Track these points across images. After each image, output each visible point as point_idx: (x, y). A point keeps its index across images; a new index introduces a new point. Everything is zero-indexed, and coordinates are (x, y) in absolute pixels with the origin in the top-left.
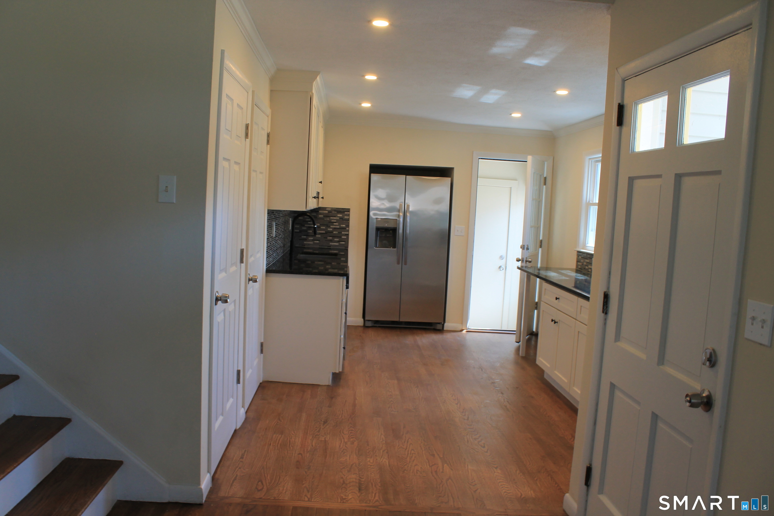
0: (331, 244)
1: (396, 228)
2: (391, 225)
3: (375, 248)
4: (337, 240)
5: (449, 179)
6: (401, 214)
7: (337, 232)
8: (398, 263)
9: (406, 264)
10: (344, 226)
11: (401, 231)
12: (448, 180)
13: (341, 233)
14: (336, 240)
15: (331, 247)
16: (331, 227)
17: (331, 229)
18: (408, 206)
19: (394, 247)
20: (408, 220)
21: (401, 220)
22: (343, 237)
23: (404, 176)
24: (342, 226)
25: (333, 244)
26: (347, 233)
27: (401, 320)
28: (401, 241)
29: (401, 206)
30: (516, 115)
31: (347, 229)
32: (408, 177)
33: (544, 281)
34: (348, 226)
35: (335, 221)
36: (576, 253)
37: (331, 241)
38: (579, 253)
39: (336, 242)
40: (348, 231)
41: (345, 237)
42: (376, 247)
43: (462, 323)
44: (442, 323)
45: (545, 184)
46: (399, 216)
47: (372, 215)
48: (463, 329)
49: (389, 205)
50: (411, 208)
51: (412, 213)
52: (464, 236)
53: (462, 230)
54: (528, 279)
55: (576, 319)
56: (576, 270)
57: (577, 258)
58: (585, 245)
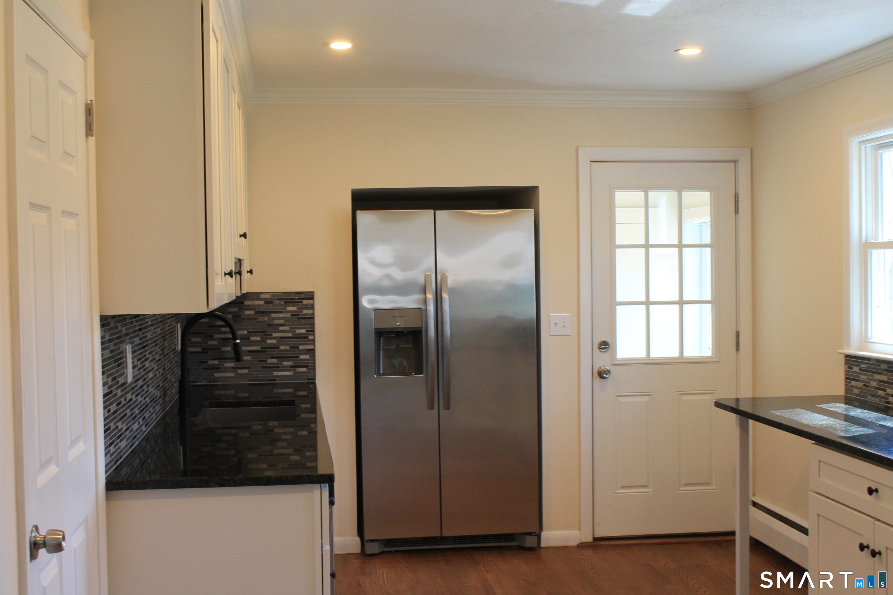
0: (275, 373)
1: (421, 328)
2: (409, 323)
3: (375, 376)
4: (291, 363)
5: (530, 213)
6: (430, 296)
7: (288, 347)
8: (431, 407)
9: (447, 407)
10: (303, 331)
11: (431, 333)
12: (528, 215)
13: (298, 347)
14: (285, 363)
15: (275, 380)
16: (274, 335)
17: (274, 341)
18: (444, 278)
19: (419, 370)
20: (446, 307)
21: (431, 308)
22: (302, 357)
23: (432, 211)
24: (297, 331)
25: (280, 373)
26: (311, 347)
27: (445, 534)
28: (433, 356)
29: (427, 277)
30: (690, 51)
31: (311, 337)
32: (438, 212)
34: (312, 331)
35: (282, 322)
36: (842, 360)
37: (276, 367)
38: (851, 360)
39: (286, 368)
40: (313, 342)
41: (308, 357)
42: (379, 374)
43: (580, 529)
44: (537, 533)
45: (737, 211)
46: (425, 301)
47: (365, 302)
48: (583, 540)
49: (399, 275)
50: (450, 282)
51: (454, 292)
52: (570, 335)
53: (565, 322)
54: (744, 428)
56: (848, 400)
57: (846, 371)
58: (866, 340)
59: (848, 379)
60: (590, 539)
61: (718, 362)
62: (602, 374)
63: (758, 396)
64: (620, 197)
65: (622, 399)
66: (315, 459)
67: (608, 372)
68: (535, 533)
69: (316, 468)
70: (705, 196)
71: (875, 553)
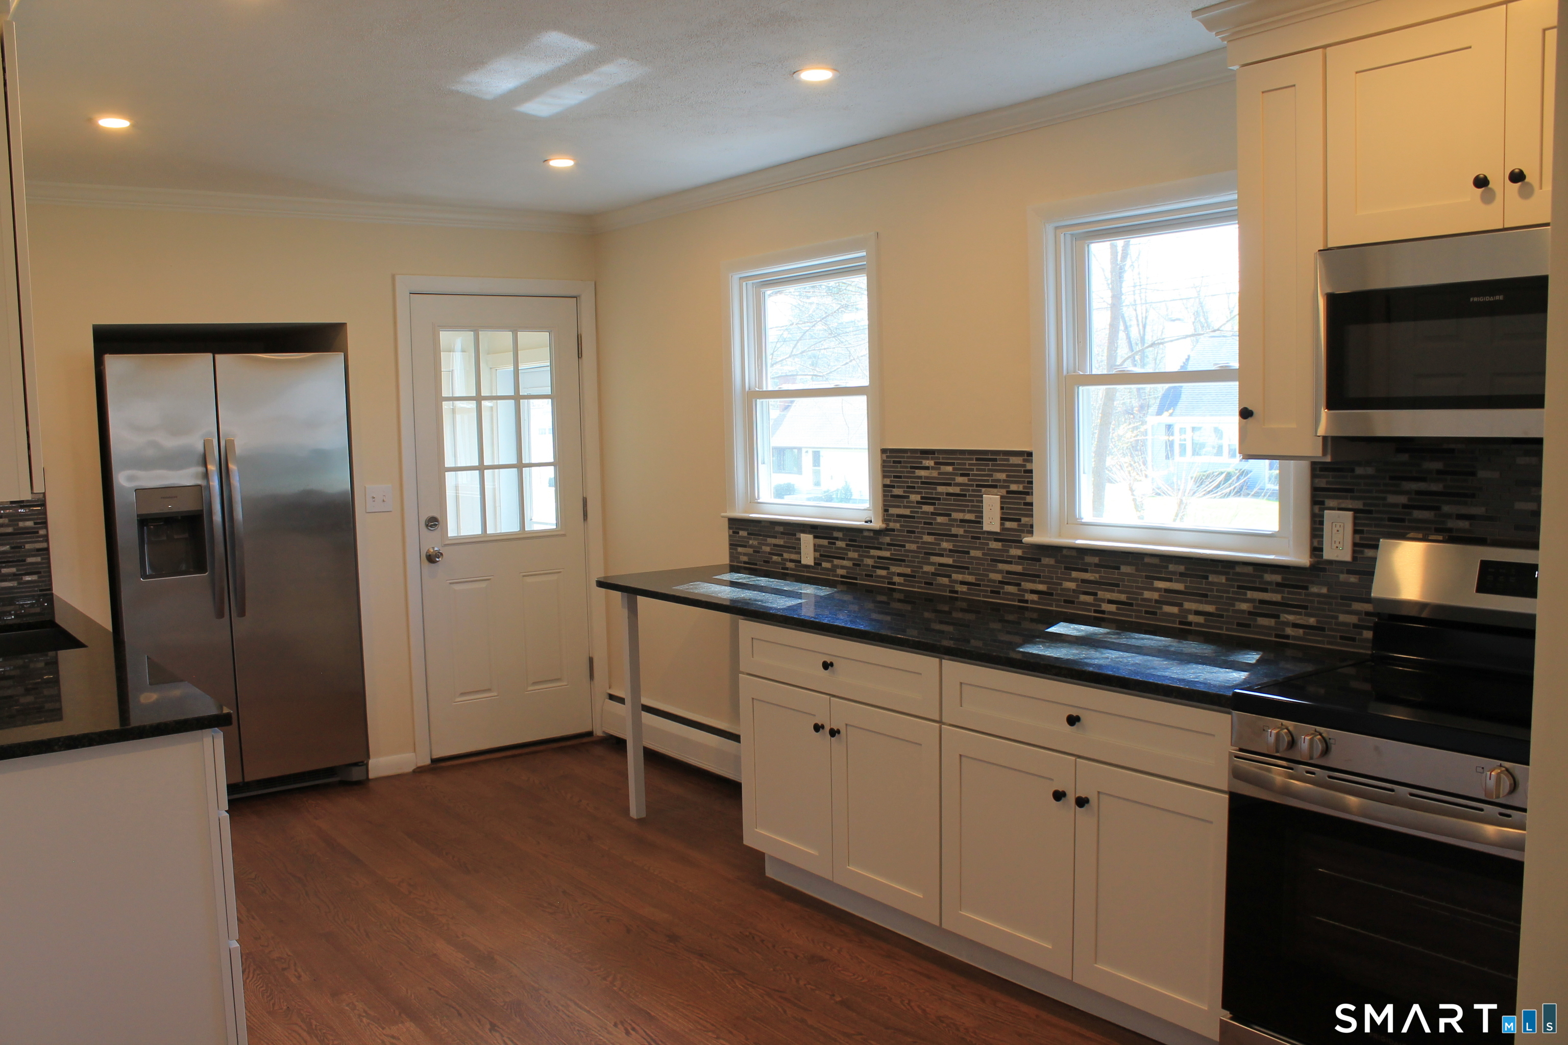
1: (202, 511)
2: (186, 505)
3: (140, 579)
4: (13, 570)
5: (341, 356)
6: (213, 468)
7: (7, 548)
8: (220, 615)
9: (242, 613)
11: (217, 517)
12: (335, 361)
13: (23, 547)
14: (5, 571)
18: (230, 443)
19: (200, 567)
20: (236, 481)
21: (215, 483)
22: (31, 560)
23: (210, 355)
24: (22, 524)
26: (43, 545)
27: (248, 778)
29: (207, 444)
30: (561, 163)
32: (218, 356)
33: (742, 617)
34: (43, 523)
36: (725, 524)
38: (736, 524)
39: (6, 577)
41: (39, 559)
42: (145, 576)
43: (415, 751)
44: (365, 762)
45: (580, 355)
46: (206, 475)
47: (123, 480)
48: (420, 764)
49: (171, 443)
50: (240, 448)
51: (244, 461)
52: (391, 511)
53: (384, 496)
54: (633, 610)
55: (940, 722)
56: (734, 569)
57: (730, 536)
58: (753, 501)
59: (733, 546)
60: (428, 762)
61: (564, 535)
62: (432, 558)
64: (445, 337)
65: (457, 587)
67: (439, 554)
68: (363, 762)
70: (544, 336)
71: (833, 733)
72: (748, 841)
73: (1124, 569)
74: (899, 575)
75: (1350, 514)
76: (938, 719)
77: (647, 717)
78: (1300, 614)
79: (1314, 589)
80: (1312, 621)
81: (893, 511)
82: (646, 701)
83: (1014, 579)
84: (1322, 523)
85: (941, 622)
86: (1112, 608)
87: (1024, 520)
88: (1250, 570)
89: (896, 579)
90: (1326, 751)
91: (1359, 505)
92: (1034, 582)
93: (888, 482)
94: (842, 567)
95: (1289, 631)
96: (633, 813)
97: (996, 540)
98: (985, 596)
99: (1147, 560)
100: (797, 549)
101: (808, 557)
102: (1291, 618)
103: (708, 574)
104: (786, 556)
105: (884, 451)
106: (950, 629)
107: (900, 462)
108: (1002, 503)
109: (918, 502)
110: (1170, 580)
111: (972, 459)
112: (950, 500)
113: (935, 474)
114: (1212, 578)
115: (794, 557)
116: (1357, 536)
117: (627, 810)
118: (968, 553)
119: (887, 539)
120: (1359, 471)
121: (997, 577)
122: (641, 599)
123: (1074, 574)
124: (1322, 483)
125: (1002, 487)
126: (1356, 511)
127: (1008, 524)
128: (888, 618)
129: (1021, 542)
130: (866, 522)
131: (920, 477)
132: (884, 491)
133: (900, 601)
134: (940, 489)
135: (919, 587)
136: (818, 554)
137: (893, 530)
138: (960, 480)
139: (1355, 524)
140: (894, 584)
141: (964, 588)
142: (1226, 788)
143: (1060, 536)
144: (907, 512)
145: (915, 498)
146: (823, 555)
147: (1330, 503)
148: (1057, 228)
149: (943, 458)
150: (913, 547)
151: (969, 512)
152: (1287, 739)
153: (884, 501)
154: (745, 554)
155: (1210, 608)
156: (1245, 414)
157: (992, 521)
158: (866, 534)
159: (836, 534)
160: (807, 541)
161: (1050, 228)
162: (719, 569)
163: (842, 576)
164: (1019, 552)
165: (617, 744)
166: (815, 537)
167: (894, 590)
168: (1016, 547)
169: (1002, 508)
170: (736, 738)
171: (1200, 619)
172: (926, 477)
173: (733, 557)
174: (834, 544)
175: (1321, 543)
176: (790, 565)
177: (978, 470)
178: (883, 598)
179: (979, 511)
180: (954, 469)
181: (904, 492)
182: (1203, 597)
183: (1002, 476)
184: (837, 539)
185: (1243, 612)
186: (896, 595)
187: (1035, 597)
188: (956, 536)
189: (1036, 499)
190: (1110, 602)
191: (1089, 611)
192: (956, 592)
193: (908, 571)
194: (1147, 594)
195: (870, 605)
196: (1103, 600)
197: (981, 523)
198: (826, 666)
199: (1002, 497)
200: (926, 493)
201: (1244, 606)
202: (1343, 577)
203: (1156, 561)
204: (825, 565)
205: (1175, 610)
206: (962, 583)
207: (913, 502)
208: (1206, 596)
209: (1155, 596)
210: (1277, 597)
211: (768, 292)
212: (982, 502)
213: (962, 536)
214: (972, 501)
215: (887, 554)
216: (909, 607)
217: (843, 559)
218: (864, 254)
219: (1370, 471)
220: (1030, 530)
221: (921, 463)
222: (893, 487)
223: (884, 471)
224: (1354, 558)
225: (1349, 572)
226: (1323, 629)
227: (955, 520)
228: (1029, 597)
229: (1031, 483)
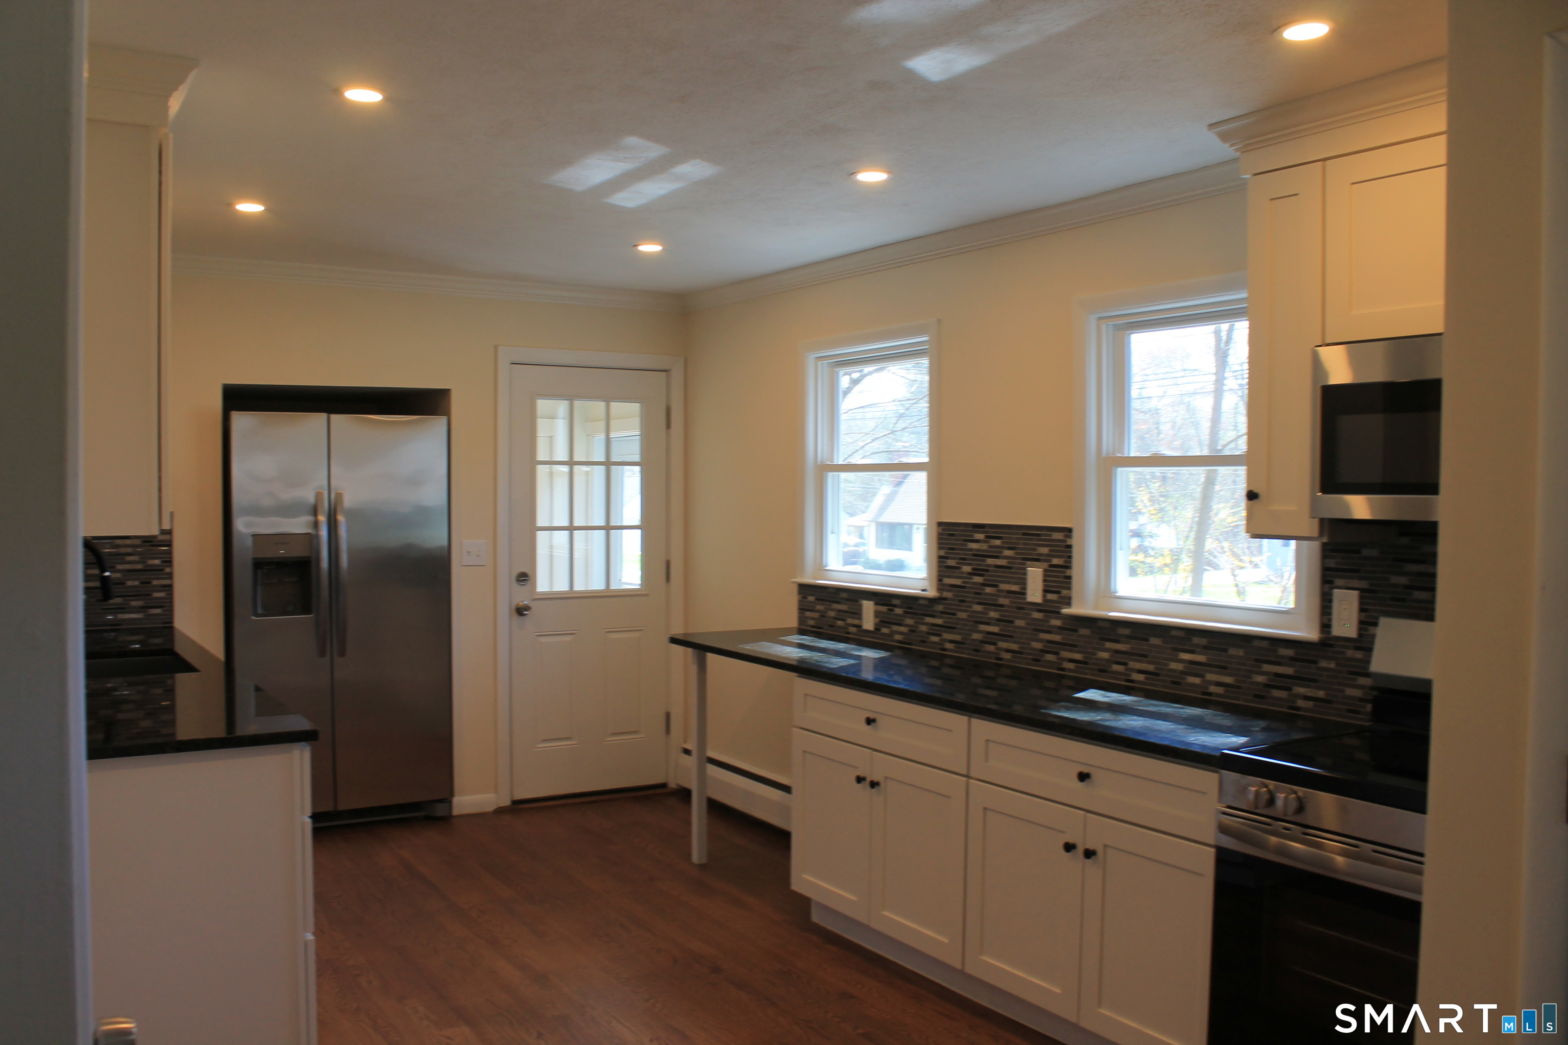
0: (120, 616)
1: (311, 557)
2: (297, 551)
3: (253, 618)
4: (140, 603)
5: (443, 420)
6: (322, 518)
7: (137, 583)
8: (322, 654)
9: (342, 653)
11: (325, 564)
12: (438, 424)
13: (150, 583)
14: (134, 603)
15: (119, 625)
17: (118, 575)
18: (339, 496)
19: (306, 608)
20: (343, 532)
21: (324, 533)
22: (156, 595)
23: (324, 416)
24: (150, 562)
26: (167, 582)
27: (341, 807)
28: (325, 593)
29: (318, 495)
30: (650, 248)
31: (167, 570)
32: (334, 417)
33: (797, 675)
34: (169, 562)
35: (129, 550)
36: (795, 590)
37: (122, 609)
38: (805, 589)
39: (134, 610)
40: (170, 576)
41: (162, 595)
42: (257, 615)
43: (496, 791)
44: (449, 799)
45: (668, 426)
46: (316, 525)
47: (242, 525)
48: (501, 805)
49: (287, 495)
50: (348, 501)
51: (352, 514)
52: (485, 566)
53: (479, 551)
54: (702, 666)
55: (968, 776)
56: (802, 632)
57: (800, 601)
58: (821, 568)
59: (802, 609)
60: (508, 803)
61: (647, 595)
62: (521, 611)
63: (690, 631)
64: (542, 405)
65: (543, 639)
66: (172, 723)
67: (527, 608)
68: (446, 799)
69: (174, 734)
70: (635, 408)
71: (874, 784)
72: (796, 886)
73: (1154, 641)
74: (951, 641)
75: (1356, 593)
76: (964, 772)
77: (712, 769)
78: (1309, 687)
79: (1323, 664)
80: (1321, 694)
81: (947, 581)
82: (711, 754)
83: (1052, 647)
84: (1330, 601)
85: (988, 688)
86: (1141, 677)
87: (1064, 592)
88: (1265, 644)
89: (948, 646)
90: (1301, 808)
91: (1364, 584)
92: (1071, 651)
93: (942, 553)
94: (899, 632)
95: (1300, 703)
96: (696, 857)
97: (1040, 611)
98: (1027, 664)
99: (1174, 633)
100: (858, 614)
101: (869, 622)
102: (1301, 690)
103: (775, 635)
104: (849, 621)
105: (940, 524)
106: (994, 693)
107: (952, 535)
108: (1045, 576)
109: (969, 574)
110: (1192, 652)
111: (1017, 534)
112: (997, 572)
113: (984, 546)
114: (1232, 651)
115: (856, 622)
116: (1363, 614)
117: (689, 855)
118: (1012, 622)
119: (940, 608)
120: (1366, 552)
121: (1037, 645)
122: (711, 657)
123: (1108, 645)
124: (1332, 563)
125: (1045, 561)
126: (1362, 590)
127: (1050, 596)
128: (938, 682)
129: (1059, 613)
130: (923, 590)
131: (971, 550)
132: (939, 562)
133: (951, 666)
134: (990, 561)
135: (969, 654)
136: (878, 620)
137: (945, 599)
138: (1007, 553)
139: (1361, 603)
140: (945, 650)
141: (1008, 656)
142: (1212, 842)
143: (1096, 608)
144: (958, 582)
145: (967, 569)
146: (883, 621)
147: (1339, 582)
148: (1100, 319)
149: (994, 533)
150: (963, 615)
151: (1016, 583)
152: (1266, 797)
153: (939, 571)
154: (812, 619)
155: (1228, 680)
156: (1252, 496)
157: (1035, 593)
158: (921, 602)
159: (896, 602)
160: (868, 607)
161: (1093, 319)
162: (787, 631)
163: (900, 642)
164: (1057, 622)
165: (684, 794)
166: (876, 604)
167: (946, 656)
168: (1057, 618)
169: (1045, 581)
170: (786, 789)
171: (1220, 690)
172: (978, 550)
173: (802, 620)
174: (892, 610)
175: (1330, 620)
176: (853, 630)
177: (1024, 544)
178: (935, 663)
179: (1023, 582)
180: (1003, 543)
181: (958, 563)
182: (1222, 669)
183: (1045, 550)
184: (895, 606)
185: (1258, 683)
186: (948, 661)
187: (1071, 666)
188: (1002, 606)
189: (1075, 572)
190: (1140, 672)
191: (1120, 679)
192: (1000, 659)
193: (958, 638)
194: (1173, 666)
195: (923, 670)
196: (1133, 670)
197: (1024, 594)
198: (869, 721)
199: (1045, 571)
200: (977, 565)
201: (1260, 679)
202: (1350, 653)
203: (1181, 634)
204: (885, 630)
205: (1197, 680)
206: (1008, 651)
207: (963, 573)
208: (1224, 668)
209: (1179, 667)
210: (1289, 671)
211: (841, 373)
212: (1025, 574)
213: (1008, 606)
214: (1017, 573)
215: (939, 621)
216: (957, 672)
217: (900, 625)
218: (926, 339)
219: (1374, 553)
220: (1068, 602)
221: (972, 536)
222: (947, 558)
223: (939, 543)
224: (1360, 635)
225: (1357, 648)
226: (1330, 702)
227: (1002, 591)
228: (1067, 665)
229: (1070, 557)
